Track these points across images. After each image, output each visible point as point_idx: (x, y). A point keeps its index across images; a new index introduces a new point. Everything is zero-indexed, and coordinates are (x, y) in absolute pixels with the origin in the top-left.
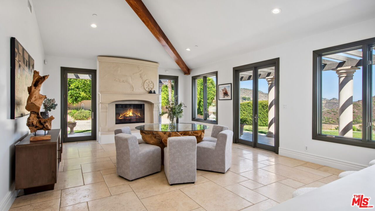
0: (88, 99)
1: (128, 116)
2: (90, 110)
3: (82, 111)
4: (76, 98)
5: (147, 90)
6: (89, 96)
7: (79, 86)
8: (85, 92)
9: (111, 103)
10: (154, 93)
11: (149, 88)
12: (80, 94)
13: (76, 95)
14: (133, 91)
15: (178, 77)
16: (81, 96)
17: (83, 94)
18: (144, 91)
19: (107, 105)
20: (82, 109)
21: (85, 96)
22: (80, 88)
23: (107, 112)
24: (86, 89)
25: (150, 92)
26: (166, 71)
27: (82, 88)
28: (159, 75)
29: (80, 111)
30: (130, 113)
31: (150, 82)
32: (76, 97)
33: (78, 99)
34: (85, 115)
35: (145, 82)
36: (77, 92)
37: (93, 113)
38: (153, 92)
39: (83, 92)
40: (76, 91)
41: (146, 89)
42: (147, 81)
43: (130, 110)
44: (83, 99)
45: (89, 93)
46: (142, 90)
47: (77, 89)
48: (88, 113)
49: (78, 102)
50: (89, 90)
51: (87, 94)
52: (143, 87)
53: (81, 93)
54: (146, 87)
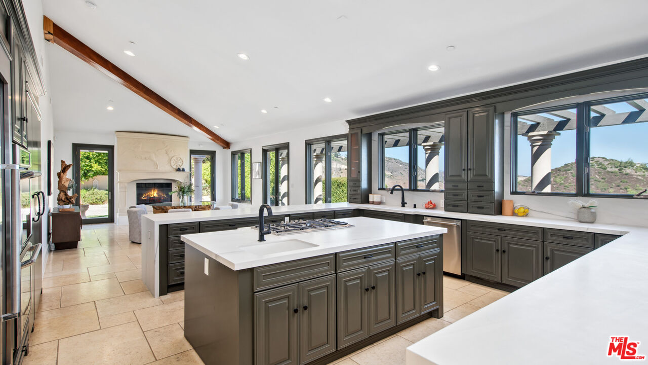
0: (104, 174)
1: (152, 196)
2: (107, 190)
3: (94, 192)
4: (84, 172)
5: (175, 167)
6: (106, 170)
7: (89, 156)
8: (100, 164)
9: (132, 182)
10: (183, 170)
11: (177, 166)
12: (91, 167)
13: (84, 168)
14: (157, 168)
15: (215, 151)
16: (93, 169)
17: (96, 167)
18: (172, 169)
19: (127, 185)
20: (95, 189)
21: (99, 169)
22: (91, 158)
23: (126, 192)
24: (101, 159)
25: (179, 170)
26: (199, 145)
27: (94, 158)
28: (190, 150)
29: (91, 192)
30: (154, 193)
31: (178, 159)
32: (86, 171)
33: (89, 174)
34: (99, 198)
35: (171, 158)
36: (87, 163)
37: (110, 193)
38: (181, 169)
39: (96, 163)
40: (85, 162)
41: (173, 167)
42: (175, 158)
43: (154, 190)
44: (97, 173)
45: (106, 165)
46: (168, 168)
47: (86, 160)
48: (104, 194)
49: (88, 178)
50: (105, 161)
51: (102, 167)
52: (169, 164)
53: (92, 165)
54: (172, 164)
